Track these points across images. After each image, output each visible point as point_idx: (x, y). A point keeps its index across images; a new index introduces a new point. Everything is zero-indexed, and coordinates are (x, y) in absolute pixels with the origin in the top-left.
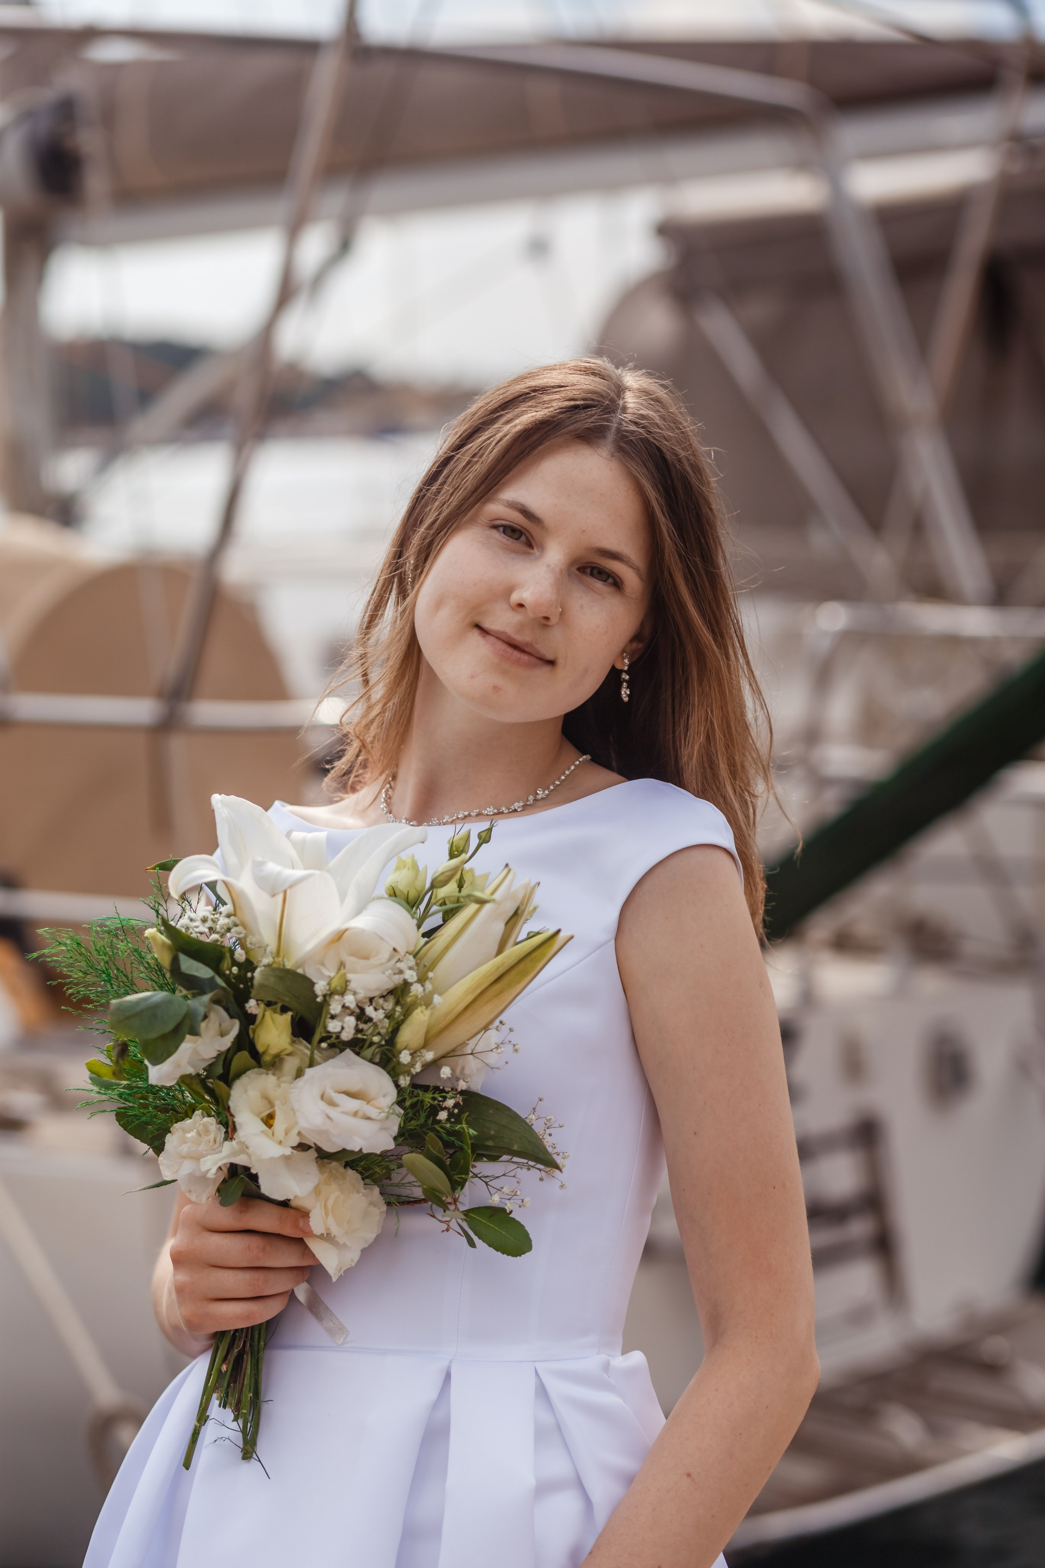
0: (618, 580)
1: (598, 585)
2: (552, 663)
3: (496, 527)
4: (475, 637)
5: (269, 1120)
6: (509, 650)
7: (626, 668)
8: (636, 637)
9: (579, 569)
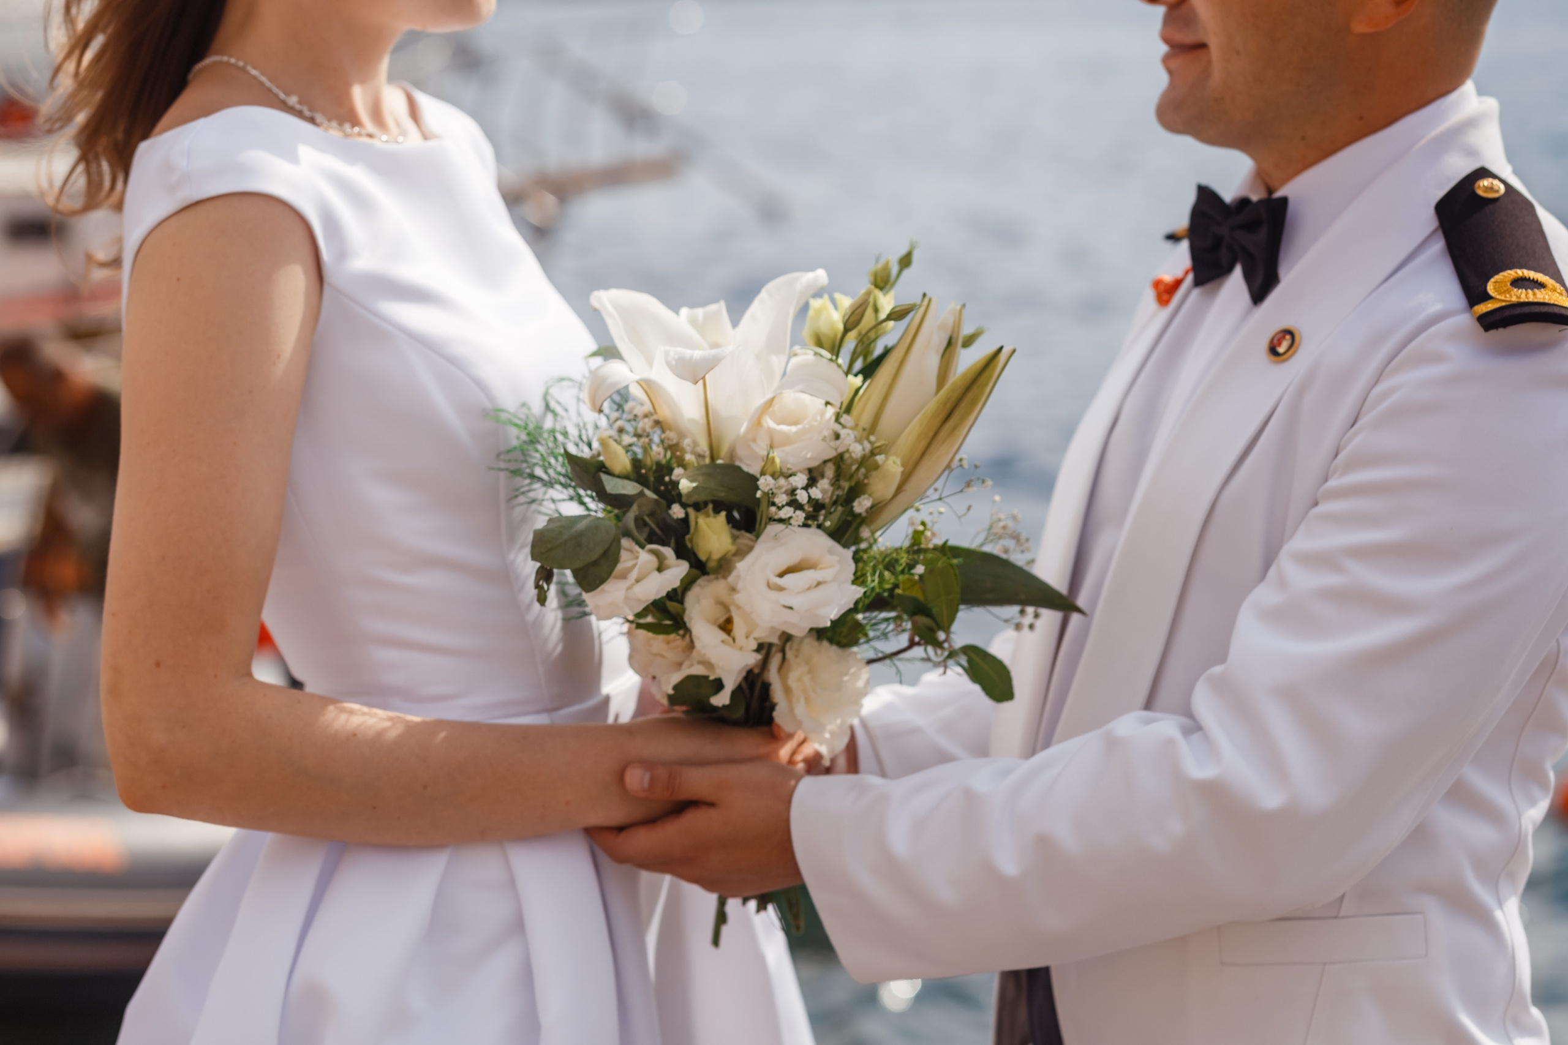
5: (726, 626)
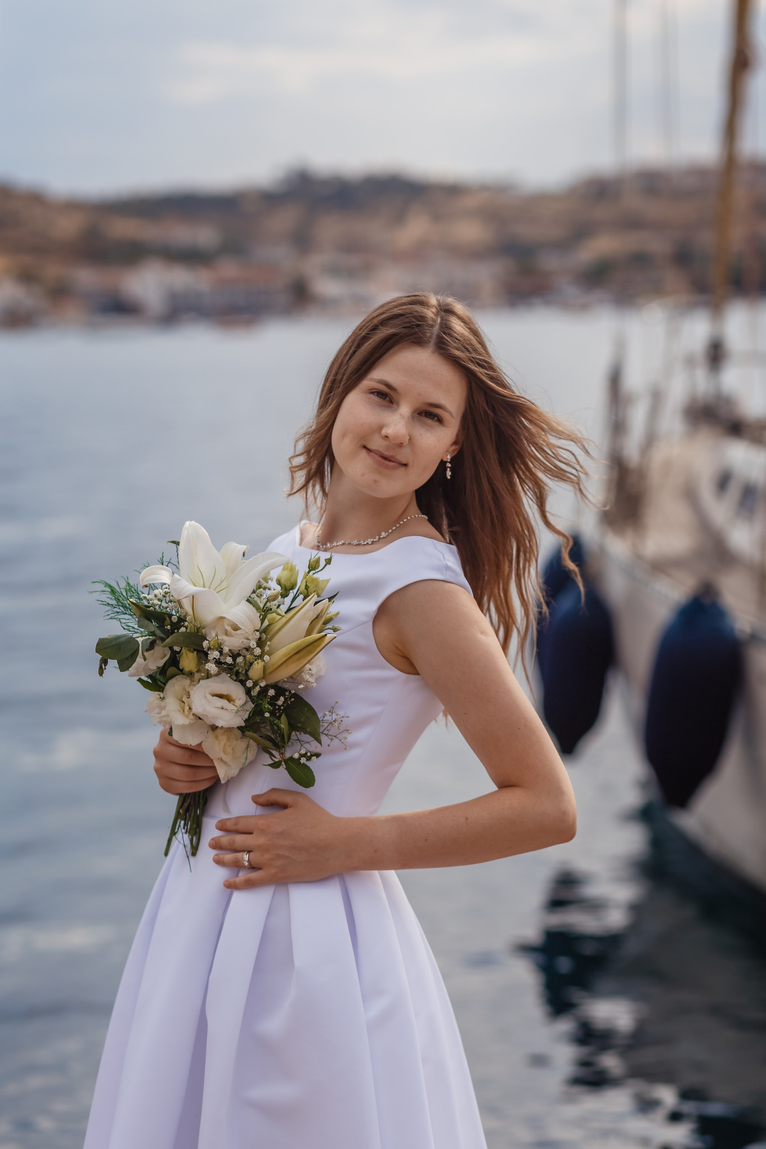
0: (440, 418)
1: (429, 421)
2: (405, 465)
3: (372, 393)
4: (363, 453)
6: (382, 460)
7: (449, 460)
8: (455, 443)
9: (419, 414)
